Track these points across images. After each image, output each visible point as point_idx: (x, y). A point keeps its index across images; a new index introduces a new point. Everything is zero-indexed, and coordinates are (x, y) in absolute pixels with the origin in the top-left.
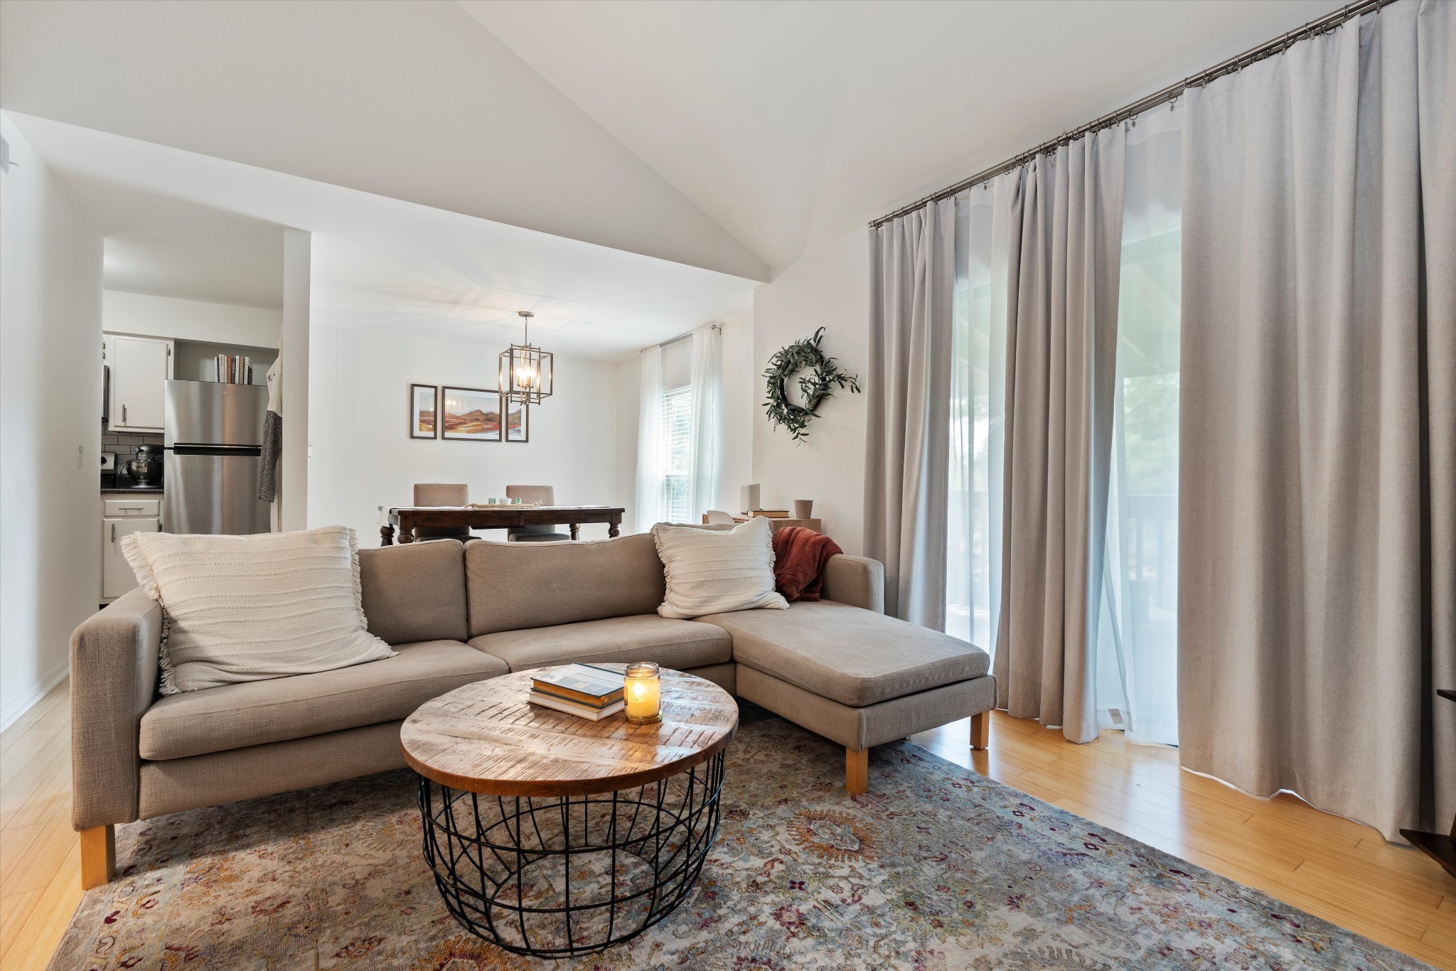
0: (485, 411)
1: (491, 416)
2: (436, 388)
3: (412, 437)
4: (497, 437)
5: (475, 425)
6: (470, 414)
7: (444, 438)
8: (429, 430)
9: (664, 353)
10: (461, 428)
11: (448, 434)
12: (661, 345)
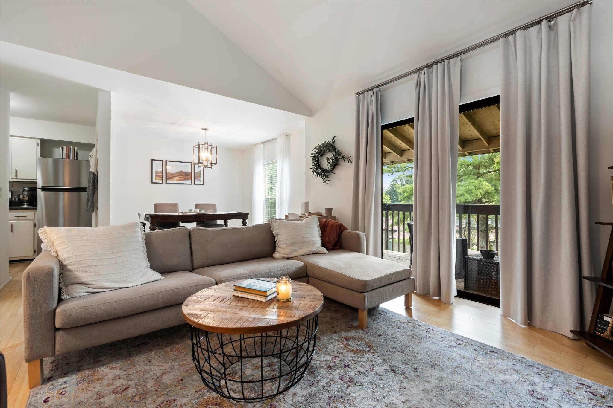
0: (185, 171)
1: (187, 173)
2: (162, 161)
3: (152, 183)
4: (190, 183)
5: (181, 177)
6: (178, 172)
7: (166, 183)
8: (160, 179)
9: (264, 146)
10: (174, 179)
11: (168, 181)
12: (263, 143)
